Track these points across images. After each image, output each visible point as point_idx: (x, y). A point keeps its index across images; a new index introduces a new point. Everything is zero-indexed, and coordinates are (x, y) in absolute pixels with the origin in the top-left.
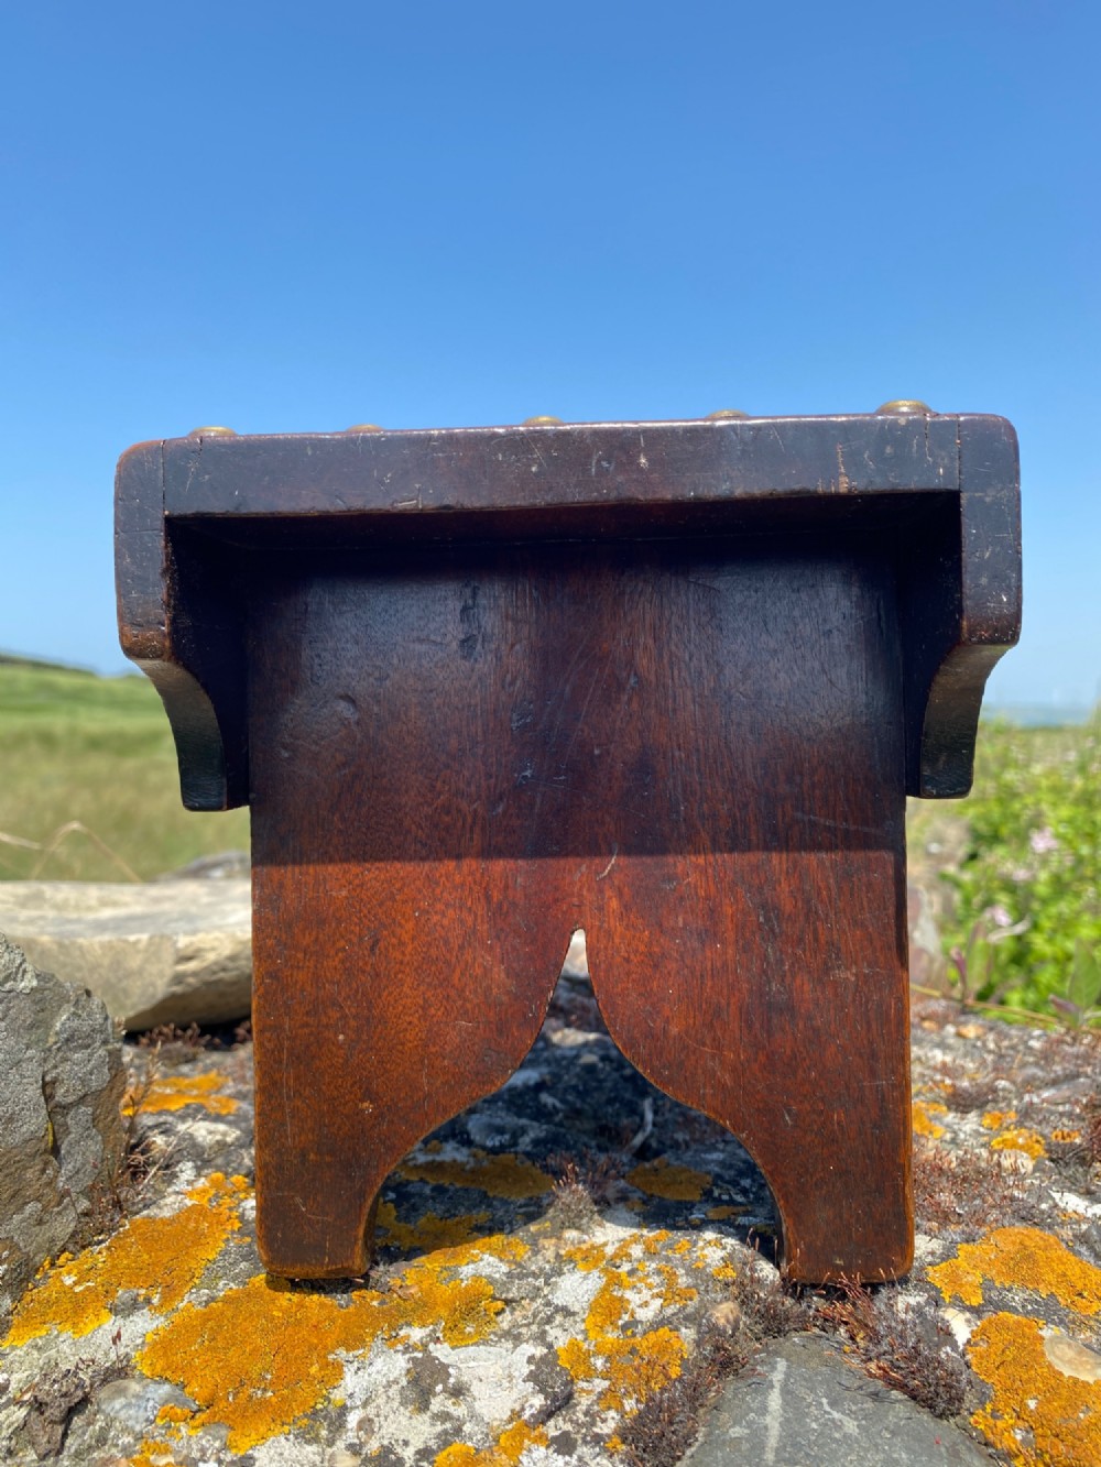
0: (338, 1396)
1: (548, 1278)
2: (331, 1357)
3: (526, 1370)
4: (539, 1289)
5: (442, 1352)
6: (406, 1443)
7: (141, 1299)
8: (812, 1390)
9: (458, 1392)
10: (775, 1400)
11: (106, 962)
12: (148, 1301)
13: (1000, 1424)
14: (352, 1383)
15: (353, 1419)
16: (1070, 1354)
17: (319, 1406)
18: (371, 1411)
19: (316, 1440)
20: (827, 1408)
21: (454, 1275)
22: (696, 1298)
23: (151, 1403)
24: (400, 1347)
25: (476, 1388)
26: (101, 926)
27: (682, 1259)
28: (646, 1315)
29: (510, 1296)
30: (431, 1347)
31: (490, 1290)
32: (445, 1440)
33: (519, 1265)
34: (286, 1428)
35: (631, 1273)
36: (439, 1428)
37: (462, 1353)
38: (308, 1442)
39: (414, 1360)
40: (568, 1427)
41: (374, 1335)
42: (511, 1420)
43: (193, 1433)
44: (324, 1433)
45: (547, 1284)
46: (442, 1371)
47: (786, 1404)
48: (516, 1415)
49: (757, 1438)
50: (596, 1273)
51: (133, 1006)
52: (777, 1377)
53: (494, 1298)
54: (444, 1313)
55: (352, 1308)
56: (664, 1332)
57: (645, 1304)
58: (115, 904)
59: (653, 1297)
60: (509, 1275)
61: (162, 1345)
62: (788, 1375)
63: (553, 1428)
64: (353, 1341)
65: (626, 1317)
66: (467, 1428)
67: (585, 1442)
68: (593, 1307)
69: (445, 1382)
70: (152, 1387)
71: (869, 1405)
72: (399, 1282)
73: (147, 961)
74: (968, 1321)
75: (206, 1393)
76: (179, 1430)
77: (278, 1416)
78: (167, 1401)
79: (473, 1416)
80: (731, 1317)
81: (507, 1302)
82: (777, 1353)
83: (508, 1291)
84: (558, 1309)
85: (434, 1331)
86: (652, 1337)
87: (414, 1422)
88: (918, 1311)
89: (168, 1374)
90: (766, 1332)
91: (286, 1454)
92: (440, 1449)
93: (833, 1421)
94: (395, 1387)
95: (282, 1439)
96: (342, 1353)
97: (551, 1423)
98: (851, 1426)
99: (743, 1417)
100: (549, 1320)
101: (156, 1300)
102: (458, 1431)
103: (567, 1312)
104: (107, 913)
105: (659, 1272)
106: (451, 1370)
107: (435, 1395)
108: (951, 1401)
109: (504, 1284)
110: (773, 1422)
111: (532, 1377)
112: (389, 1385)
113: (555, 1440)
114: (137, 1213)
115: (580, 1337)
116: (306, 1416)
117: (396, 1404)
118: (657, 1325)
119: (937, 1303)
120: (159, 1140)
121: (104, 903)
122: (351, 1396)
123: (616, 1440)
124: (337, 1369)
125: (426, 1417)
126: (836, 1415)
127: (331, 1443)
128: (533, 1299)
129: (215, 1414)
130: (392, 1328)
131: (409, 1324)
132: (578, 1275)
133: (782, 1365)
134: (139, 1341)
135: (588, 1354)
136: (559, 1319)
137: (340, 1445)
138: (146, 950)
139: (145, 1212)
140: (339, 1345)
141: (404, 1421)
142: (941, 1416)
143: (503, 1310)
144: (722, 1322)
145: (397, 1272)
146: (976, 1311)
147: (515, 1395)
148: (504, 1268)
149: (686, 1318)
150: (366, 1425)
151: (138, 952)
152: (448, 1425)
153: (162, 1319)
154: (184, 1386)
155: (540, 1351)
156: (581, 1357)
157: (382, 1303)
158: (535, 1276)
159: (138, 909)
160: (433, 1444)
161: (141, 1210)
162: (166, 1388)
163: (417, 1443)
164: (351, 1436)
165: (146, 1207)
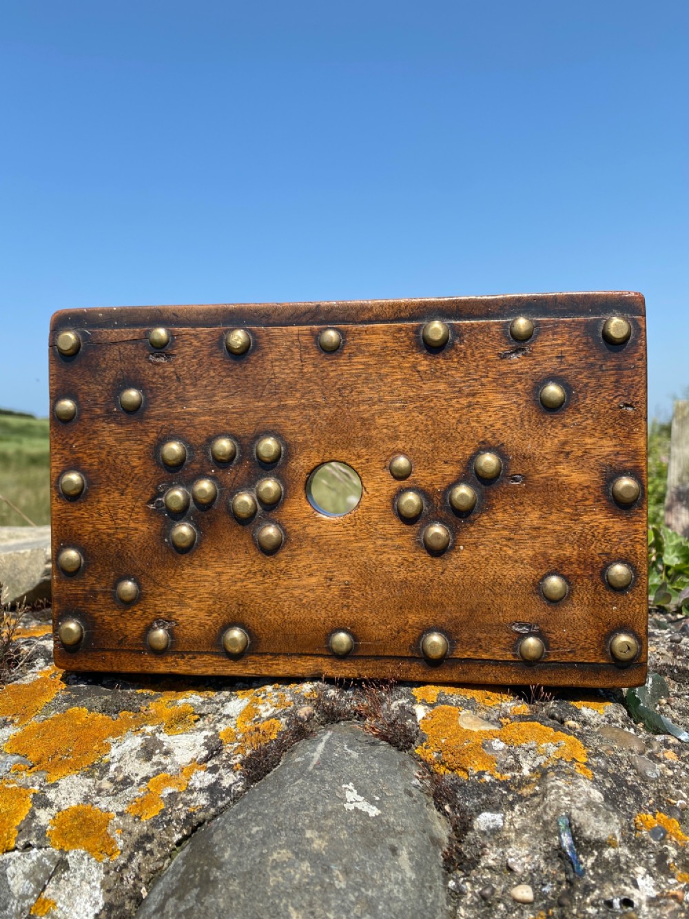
0: (107, 758)
1: (224, 703)
2: (104, 742)
3: (202, 741)
4: (218, 709)
5: (161, 737)
6: (137, 775)
7: (8, 720)
8: (341, 742)
9: (167, 753)
10: (321, 747)
11: (8, 566)
12: (12, 721)
13: (427, 751)
14: (115, 752)
15: (112, 768)
16: (470, 720)
17: (96, 763)
18: (122, 763)
19: (92, 776)
20: (346, 748)
21: (174, 703)
22: (292, 706)
23: (9, 764)
24: (140, 734)
25: (176, 751)
26: (8, 548)
27: (290, 690)
28: (265, 715)
29: (202, 712)
30: (157, 735)
31: (192, 710)
32: (157, 773)
33: (210, 699)
34: (77, 772)
35: (263, 698)
36: (155, 768)
37: (172, 738)
38: (88, 777)
39: (145, 739)
40: (217, 763)
41: (127, 731)
42: (191, 762)
43: (29, 775)
44: (97, 774)
45: (222, 706)
46: (161, 743)
47: (326, 747)
48: (193, 760)
49: (307, 762)
50: (246, 699)
51: (24, 589)
52: (325, 738)
53: (194, 714)
54: (165, 719)
55: (118, 720)
56: (273, 720)
57: (267, 710)
58: (18, 537)
59: (272, 707)
60: (203, 703)
61: (17, 740)
62: (331, 737)
63: (209, 764)
64: (117, 733)
65: (257, 717)
66: (169, 767)
67: (224, 767)
68: (242, 714)
69: (160, 749)
70: (10, 757)
71: (368, 747)
72: (145, 708)
73: (30, 563)
74: (426, 709)
75: (37, 757)
76: (22, 775)
77: (74, 767)
78: (17, 762)
79: (173, 763)
80: (307, 713)
81: (201, 715)
82: (330, 729)
83: (201, 710)
84: (224, 716)
85: (159, 728)
86: (266, 723)
87: (142, 766)
88: (402, 707)
89: (19, 751)
90: (327, 721)
91: (75, 782)
92: (154, 776)
93: (347, 753)
94: (135, 751)
95: (75, 776)
96: (111, 739)
97: (209, 762)
98: (355, 755)
99: (303, 754)
100: (219, 721)
101: (17, 721)
102: (164, 769)
103: (228, 717)
104: (12, 542)
105: (277, 696)
106: (165, 744)
107: (155, 755)
108: (406, 742)
109: (199, 706)
110: (317, 756)
111: (205, 744)
112: (132, 750)
113: (210, 768)
114: (9, 682)
115: (233, 727)
116: (88, 766)
117: (133, 758)
118: (268, 718)
119: (414, 702)
120: (26, 648)
121: (11, 537)
122: (113, 758)
123: (239, 765)
124: (108, 748)
125: (149, 764)
126: (349, 751)
127: (101, 778)
128: (214, 714)
129: (41, 767)
130: (136, 726)
131: (146, 725)
132: (238, 701)
133: (329, 733)
134: (6, 739)
135: (235, 734)
136: (224, 720)
137: (105, 779)
138: (30, 558)
139: (15, 682)
140: (109, 735)
141: (137, 765)
142: (401, 750)
143: (198, 720)
144: (302, 715)
145: (145, 703)
146: (432, 706)
147: (195, 752)
148: (201, 700)
149: (284, 714)
150: (118, 769)
151: (25, 559)
152: (160, 767)
153: (19, 729)
154: (25, 756)
155: (210, 734)
156: (232, 736)
157: (134, 717)
158: (217, 703)
159: (30, 539)
160: (151, 775)
161: (13, 681)
162: (17, 757)
163: (142, 775)
164: (110, 775)
165: (16, 679)
